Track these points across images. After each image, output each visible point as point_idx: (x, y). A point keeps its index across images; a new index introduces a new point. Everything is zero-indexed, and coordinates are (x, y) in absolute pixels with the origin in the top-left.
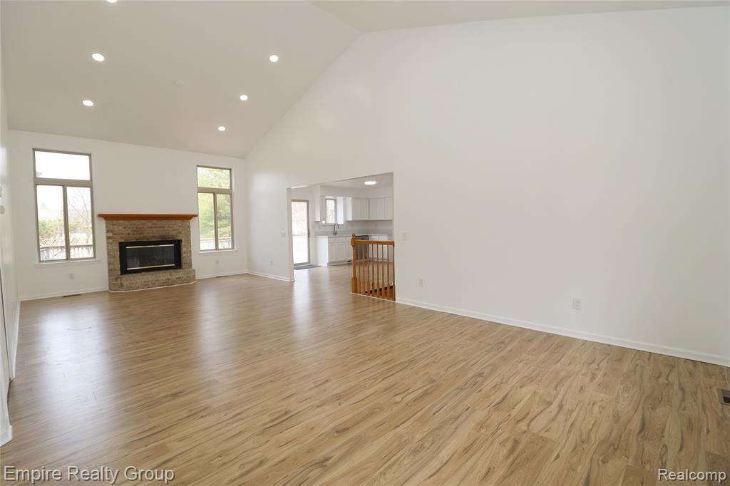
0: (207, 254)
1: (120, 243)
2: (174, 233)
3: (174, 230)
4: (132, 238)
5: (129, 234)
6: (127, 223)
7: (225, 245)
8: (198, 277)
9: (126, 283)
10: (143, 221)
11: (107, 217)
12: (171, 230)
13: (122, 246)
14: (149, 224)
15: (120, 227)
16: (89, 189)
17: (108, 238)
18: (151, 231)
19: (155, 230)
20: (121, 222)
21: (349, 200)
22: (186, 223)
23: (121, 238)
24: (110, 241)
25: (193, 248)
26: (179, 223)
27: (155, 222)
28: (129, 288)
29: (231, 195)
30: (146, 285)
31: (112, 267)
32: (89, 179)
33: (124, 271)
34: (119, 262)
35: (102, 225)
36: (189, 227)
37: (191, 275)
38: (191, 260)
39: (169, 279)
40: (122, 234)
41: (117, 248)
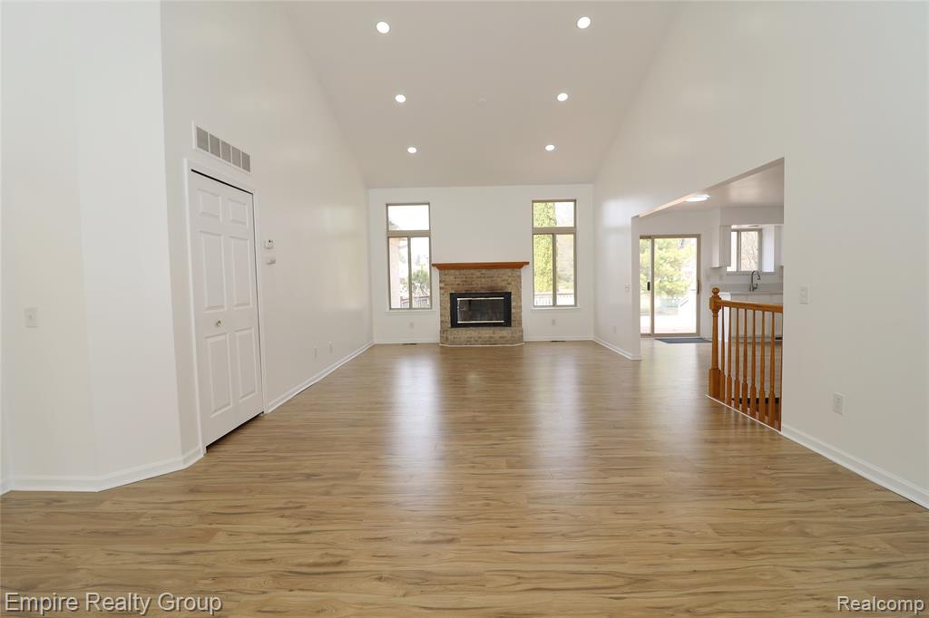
0: (543, 310)
1: (451, 294)
2: (503, 284)
3: (504, 280)
4: (462, 289)
5: (459, 284)
6: (457, 272)
7: (566, 299)
8: (526, 338)
9: (451, 337)
10: (472, 271)
11: (442, 267)
12: (501, 280)
13: (453, 297)
14: (477, 273)
15: (452, 277)
16: (427, 239)
17: (441, 288)
18: (481, 282)
19: (483, 280)
20: (452, 271)
22: (516, 272)
23: (452, 289)
24: (442, 292)
25: (524, 303)
26: (509, 272)
27: (484, 271)
28: (453, 343)
29: (575, 235)
30: (468, 342)
31: (443, 319)
32: (428, 229)
33: (454, 324)
34: (449, 314)
35: (436, 272)
36: (520, 277)
37: (516, 336)
38: (521, 317)
39: (491, 337)
40: (453, 284)
41: (448, 298)
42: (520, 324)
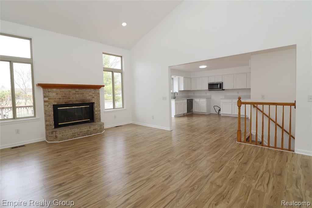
0: (109, 112)
1: (54, 105)
2: (90, 97)
3: (89, 96)
4: (62, 102)
5: (60, 99)
6: (58, 90)
8: (106, 127)
9: (59, 136)
10: (69, 90)
11: (45, 87)
12: (88, 96)
13: (55, 107)
14: (73, 91)
15: (54, 94)
16: (30, 65)
17: (45, 102)
18: (75, 97)
19: (77, 96)
20: (54, 90)
21: (182, 78)
22: (97, 91)
23: (55, 101)
24: (46, 104)
25: (101, 109)
26: (92, 91)
27: (77, 90)
28: (62, 139)
29: (122, 73)
30: (74, 136)
31: (48, 123)
32: (30, 57)
33: (56, 126)
34: (53, 119)
35: (40, 92)
36: (99, 93)
37: (102, 127)
38: (100, 116)
39: (88, 131)
40: (55, 99)
41: (51, 109)
42: (100, 120)
